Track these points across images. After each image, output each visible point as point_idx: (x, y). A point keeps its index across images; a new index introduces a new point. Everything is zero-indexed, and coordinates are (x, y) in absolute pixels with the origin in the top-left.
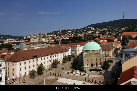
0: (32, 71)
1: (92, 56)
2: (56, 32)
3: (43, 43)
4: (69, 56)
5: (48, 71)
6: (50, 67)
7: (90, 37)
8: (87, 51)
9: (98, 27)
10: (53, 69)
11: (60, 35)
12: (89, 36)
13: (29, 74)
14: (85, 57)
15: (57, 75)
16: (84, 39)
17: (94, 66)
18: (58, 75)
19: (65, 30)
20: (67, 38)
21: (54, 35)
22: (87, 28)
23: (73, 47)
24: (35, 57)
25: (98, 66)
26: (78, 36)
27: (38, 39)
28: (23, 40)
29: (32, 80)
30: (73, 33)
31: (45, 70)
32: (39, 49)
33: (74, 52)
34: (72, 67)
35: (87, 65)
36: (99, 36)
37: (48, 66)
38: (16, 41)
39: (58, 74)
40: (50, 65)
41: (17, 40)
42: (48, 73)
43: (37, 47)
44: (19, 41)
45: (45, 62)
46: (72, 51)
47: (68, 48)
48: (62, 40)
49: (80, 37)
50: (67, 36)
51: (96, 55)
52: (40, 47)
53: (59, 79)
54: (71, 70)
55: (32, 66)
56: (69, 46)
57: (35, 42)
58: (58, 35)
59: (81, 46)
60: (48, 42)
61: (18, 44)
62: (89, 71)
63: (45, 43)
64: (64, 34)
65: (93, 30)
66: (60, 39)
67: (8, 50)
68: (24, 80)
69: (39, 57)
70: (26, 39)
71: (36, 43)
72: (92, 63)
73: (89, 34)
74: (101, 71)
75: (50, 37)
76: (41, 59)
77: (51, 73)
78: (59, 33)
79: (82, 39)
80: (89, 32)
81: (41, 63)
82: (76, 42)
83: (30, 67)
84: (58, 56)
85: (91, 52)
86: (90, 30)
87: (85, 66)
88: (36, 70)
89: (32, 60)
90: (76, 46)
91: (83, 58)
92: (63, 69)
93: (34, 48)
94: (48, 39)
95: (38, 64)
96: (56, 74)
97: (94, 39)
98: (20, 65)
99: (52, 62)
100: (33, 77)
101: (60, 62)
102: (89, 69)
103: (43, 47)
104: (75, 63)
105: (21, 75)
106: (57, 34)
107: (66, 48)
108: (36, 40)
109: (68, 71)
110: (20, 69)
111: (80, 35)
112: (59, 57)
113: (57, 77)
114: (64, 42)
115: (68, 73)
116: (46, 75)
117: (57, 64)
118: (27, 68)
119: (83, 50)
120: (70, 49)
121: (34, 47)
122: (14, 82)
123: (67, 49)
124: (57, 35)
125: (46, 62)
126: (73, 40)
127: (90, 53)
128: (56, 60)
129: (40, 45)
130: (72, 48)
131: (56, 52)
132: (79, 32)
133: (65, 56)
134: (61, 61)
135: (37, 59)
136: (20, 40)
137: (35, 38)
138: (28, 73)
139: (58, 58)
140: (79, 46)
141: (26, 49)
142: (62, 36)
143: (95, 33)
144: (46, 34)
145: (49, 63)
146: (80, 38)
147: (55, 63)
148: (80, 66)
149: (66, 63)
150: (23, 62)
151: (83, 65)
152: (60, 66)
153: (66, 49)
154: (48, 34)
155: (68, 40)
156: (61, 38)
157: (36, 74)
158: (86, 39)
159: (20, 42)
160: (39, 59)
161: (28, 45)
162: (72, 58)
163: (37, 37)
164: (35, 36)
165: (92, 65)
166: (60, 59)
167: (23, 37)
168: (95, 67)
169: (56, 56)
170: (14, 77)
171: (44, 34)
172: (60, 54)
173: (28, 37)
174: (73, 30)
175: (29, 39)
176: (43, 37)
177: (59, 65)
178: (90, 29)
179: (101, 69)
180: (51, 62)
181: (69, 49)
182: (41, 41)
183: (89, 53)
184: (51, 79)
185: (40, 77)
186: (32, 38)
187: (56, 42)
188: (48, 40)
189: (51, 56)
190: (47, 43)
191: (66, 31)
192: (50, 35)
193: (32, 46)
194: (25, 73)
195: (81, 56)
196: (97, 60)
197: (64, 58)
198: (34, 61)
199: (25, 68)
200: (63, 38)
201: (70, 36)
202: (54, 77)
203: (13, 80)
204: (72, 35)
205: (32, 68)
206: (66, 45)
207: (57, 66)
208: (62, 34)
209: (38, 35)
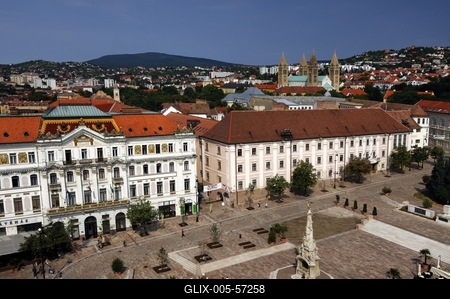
0: (273, 180)
2: (375, 56)
3: (322, 92)
4: (418, 150)
5: (331, 189)
6: (338, 176)
10: (347, 184)
11: (390, 67)
13: (265, 186)
15: (360, 206)
18: (365, 210)
19: (416, 49)
20: (421, 79)
21: (368, 68)
23: (438, 117)
24: (287, 136)
27: (305, 78)
28: (258, 79)
29: (275, 206)
31: (320, 185)
32: (302, 112)
33: (442, 137)
34: (423, 193)
37: (331, 172)
38: (236, 81)
39: (365, 206)
40: (338, 170)
41: (239, 79)
42: (327, 195)
43: (298, 104)
44: (243, 82)
45: (319, 159)
46: (433, 131)
47: (416, 119)
48: (395, 87)
50: (419, 72)
52: (310, 105)
53: (365, 221)
54: (421, 202)
55: (275, 165)
56: (420, 111)
57: (294, 89)
58: (384, 66)
60: (341, 89)
61: (240, 89)
63: (328, 94)
64: (409, 66)
66: (388, 82)
67: (212, 107)
68: (250, 200)
69: (299, 139)
70: (266, 77)
71: (298, 91)
75: (352, 71)
76: (307, 146)
77: (338, 197)
78: (386, 60)
81: (307, 160)
83: (268, 165)
84: (371, 143)
88: (288, 180)
89: (275, 146)
92: (386, 191)
93: (288, 106)
94: (341, 81)
95: (295, 161)
96: (356, 203)
98: (240, 153)
99: (347, 160)
100: (278, 198)
101: (379, 168)
103: (318, 106)
104: (440, 180)
105: (241, 184)
106: (380, 63)
107: (407, 117)
108: (298, 82)
109: (406, 203)
110: (240, 169)
112: (377, 148)
113: (360, 216)
114: (405, 95)
115: (405, 209)
116: (321, 200)
117: (367, 171)
118: (261, 166)
120: (427, 125)
121: (287, 103)
122: (222, 200)
123: (411, 123)
124: (378, 68)
125: (325, 160)
126: (448, 90)
128: (363, 156)
129: (309, 98)
130: (433, 122)
131: (364, 130)
133: (399, 148)
134: (383, 164)
135: (294, 143)
136: (247, 77)
137: (294, 74)
138: (261, 184)
139: (371, 152)
141: (262, 108)
142: (398, 73)
144: (335, 61)
145: (333, 164)
147: (356, 168)
149: (401, 172)
150: (247, 148)
152: (375, 180)
153: (405, 123)
154: (342, 62)
155: (423, 88)
156: (394, 78)
157: (287, 191)
159: (247, 85)
160: (301, 144)
161: (271, 94)
162: (430, 159)
163: (300, 70)
164: (297, 68)
166: (378, 154)
167: (258, 68)
169: (364, 144)
170: (219, 186)
171: (329, 62)
172: (379, 138)
173: (274, 70)
175: (275, 77)
176: (323, 73)
177: (372, 174)
180: (341, 159)
181: (421, 124)
182: (314, 85)
184: (339, 216)
185: (299, 202)
186: (285, 72)
187: (373, 94)
188: (342, 84)
189: (343, 139)
190: (334, 94)
191: (417, 54)
192: (350, 67)
193: (283, 99)
194: (255, 182)
197: (393, 155)
198: (282, 148)
199: (254, 166)
200: (405, 78)
201: (432, 71)
202: (348, 213)
203: (219, 193)
204: (446, 70)
205: (275, 172)
206: (409, 109)
207: (365, 179)
208: (399, 65)
209: (305, 64)
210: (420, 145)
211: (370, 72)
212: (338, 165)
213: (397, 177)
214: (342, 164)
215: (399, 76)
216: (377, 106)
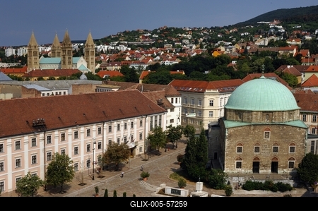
0: (24, 180)
1: (261, 132)
2: (130, 36)
3: (77, 75)
4: (172, 130)
5: (90, 181)
6: (96, 166)
7: (263, 60)
8: (239, 113)
9: (297, 23)
10: (106, 173)
11: (144, 47)
12: (258, 54)
14: (230, 136)
16: (239, 68)
17: (265, 171)
19: (167, 29)
20: (173, 59)
21: (123, 48)
22: (255, 24)
23: (189, 96)
24: (39, 127)
25: (280, 171)
26: (215, 54)
30: (196, 43)
31: (78, 178)
33: (193, 115)
34: (178, 172)
35: (239, 165)
36: (298, 57)
37: (89, 162)
39: (124, 194)
40: (96, 159)
43: (52, 89)
45: (76, 149)
46: (185, 109)
47: (170, 99)
48: (150, 67)
49: (224, 60)
50: (171, 51)
51: (275, 129)
52: (65, 89)
54: (176, 182)
55: (26, 161)
56: (173, 90)
57: (46, 72)
58: (139, 46)
59: (223, 92)
60: (97, 71)
62: (244, 188)
63: (83, 77)
64: (161, 46)
65: (278, 34)
66: (143, 63)
69: (53, 129)
70: (12, 59)
71: (51, 75)
72: (256, 158)
73: (260, 46)
74: (290, 189)
75: (108, 52)
76: (63, 136)
78: (141, 41)
79: (231, 67)
80: (262, 42)
81: (63, 152)
82: (206, 78)
83: (18, 162)
84: (129, 127)
85: (257, 119)
86: (265, 31)
87: (229, 168)
88: (42, 177)
89: (26, 139)
90: (203, 92)
91: (223, 137)
92: (145, 176)
93: (39, 92)
94: (97, 62)
95: (49, 155)
97: (278, 71)
99: (105, 148)
101: (137, 152)
102: (242, 180)
103: (73, 90)
104: (192, 158)
106: (135, 43)
107: (162, 97)
108: (51, 64)
109: (163, 185)
111: (224, 50)
112: (134, 132)
114: (159, 76)
115: (162, 191)
117: (125, 157)
119: (226, 110)
120: (179, 104)
121: (39, 88)
123: (166, 103)
124: (133, 48)
125: (82, 149)
126: (196, 69)
127: (254, 121)
128: (122, 142)
129: (64, 82)
130: (185, 101)
131: (122, 114)
132: (220, 39)
133: (156, 130)
134: (140, 147)
135: (47, 135)
137: (46, 56)
138: (10, 187)
139: (129, 136)
140: (214, 94)
141: (9, 96)
142: (152, 53)
143: (283, 45)
144: (90, 41)
145: (91, 154)
146: (223, 62)
147: (114, 155)
148: (209, 169)
149: (158, 154)
151: (221, 166)
152: (133, 165)
153: (160, 104)
154: (97, 42)
155: (175, 67)
156: (149, 58)
158: (246, 67)
160: (56, 134)
161: (19, 79)
162: (183, 137)
163: (53, 51)
164: (49, 49)
165: (256, 166)
166: (136, 138)
168: (266, 176)
169: (122, 128)
171: (84, 42)
172: (136, 120)
173: (22, 52)
174: (199, 30)
175: (24, 60)
176: (78, 54)
177: (130, 159)
178: (267, 27)
179: (292, 183)
180: (99, 147)
181: (174, 104)
182: (68, 67)
183: (249, 120)
186: (35, 53)
187: (129, 76)
188: (98, 66)
189: (100, 125)
190: (90, 76)
191: (168, 34)
192: (105, 48)
193: (34, 85)
195: (216, 131)
196: (276, 150)
197: (150, 137)
198: (34, 140)
200: (158, 58)
201: (182, 51)
204: (194, 50)
205: (26, 169)
206: (163, 88)
207: (124, 166)
208: (153, 45)
209: (57, 44)
210: (174, 125)
211: (126, 52)
212: (96, 154)
213: (154, 160)
214: (100, 152)
215: (153, 57)
216: (133, 88)
